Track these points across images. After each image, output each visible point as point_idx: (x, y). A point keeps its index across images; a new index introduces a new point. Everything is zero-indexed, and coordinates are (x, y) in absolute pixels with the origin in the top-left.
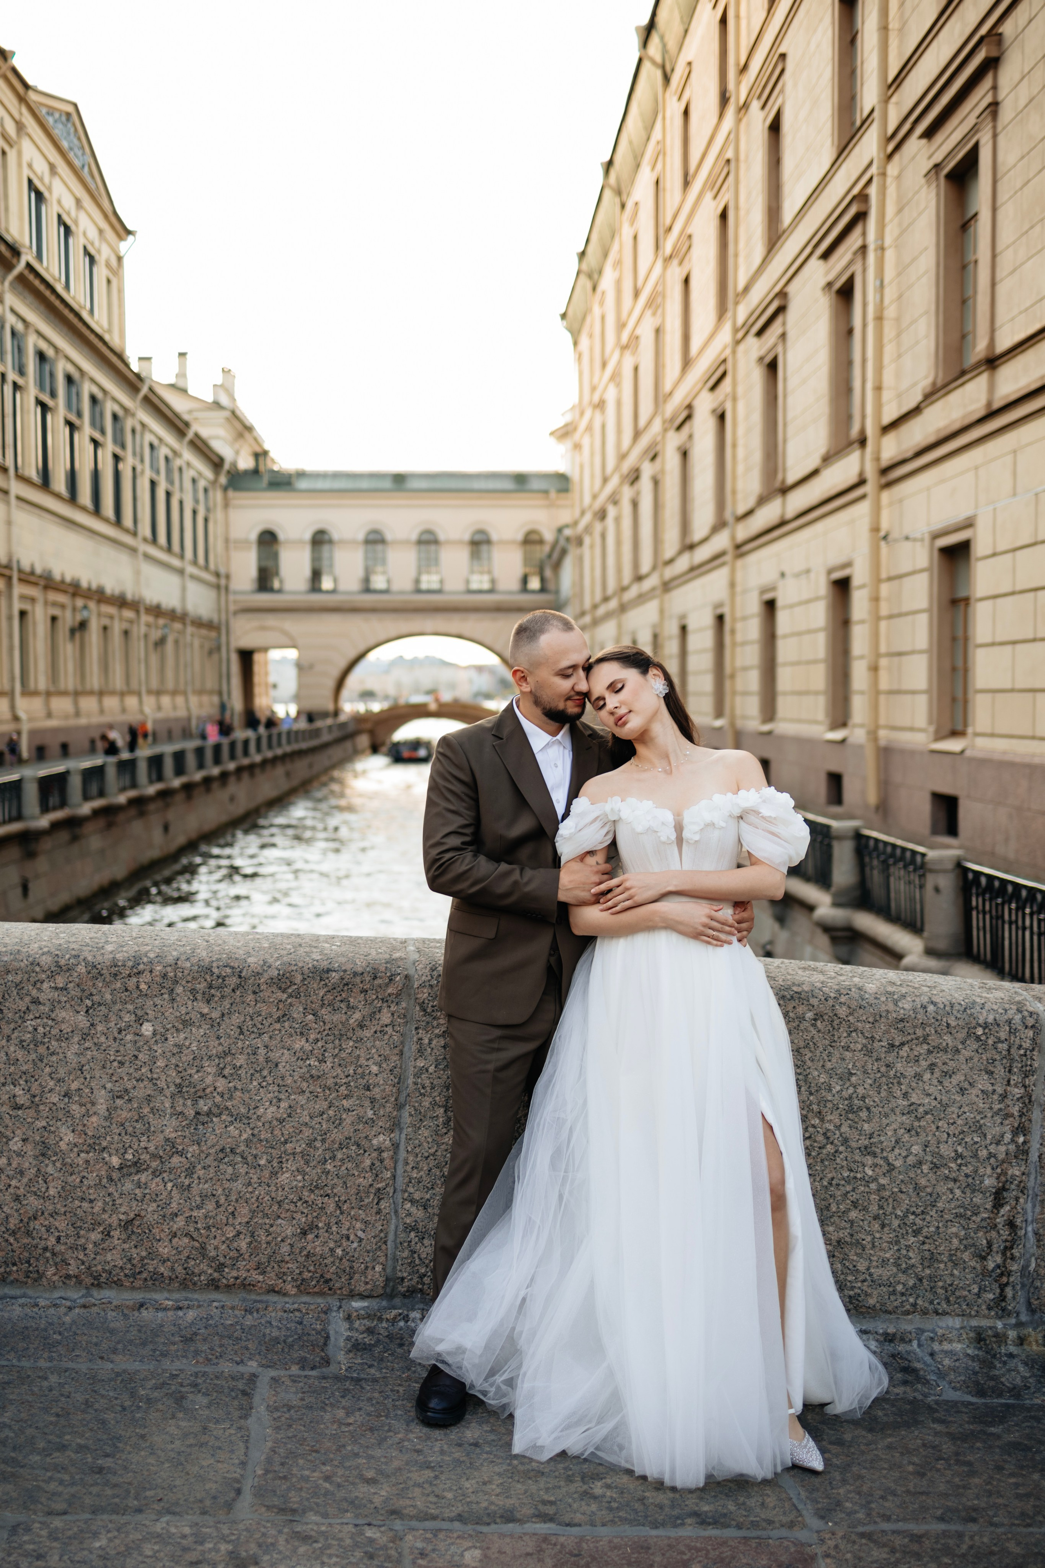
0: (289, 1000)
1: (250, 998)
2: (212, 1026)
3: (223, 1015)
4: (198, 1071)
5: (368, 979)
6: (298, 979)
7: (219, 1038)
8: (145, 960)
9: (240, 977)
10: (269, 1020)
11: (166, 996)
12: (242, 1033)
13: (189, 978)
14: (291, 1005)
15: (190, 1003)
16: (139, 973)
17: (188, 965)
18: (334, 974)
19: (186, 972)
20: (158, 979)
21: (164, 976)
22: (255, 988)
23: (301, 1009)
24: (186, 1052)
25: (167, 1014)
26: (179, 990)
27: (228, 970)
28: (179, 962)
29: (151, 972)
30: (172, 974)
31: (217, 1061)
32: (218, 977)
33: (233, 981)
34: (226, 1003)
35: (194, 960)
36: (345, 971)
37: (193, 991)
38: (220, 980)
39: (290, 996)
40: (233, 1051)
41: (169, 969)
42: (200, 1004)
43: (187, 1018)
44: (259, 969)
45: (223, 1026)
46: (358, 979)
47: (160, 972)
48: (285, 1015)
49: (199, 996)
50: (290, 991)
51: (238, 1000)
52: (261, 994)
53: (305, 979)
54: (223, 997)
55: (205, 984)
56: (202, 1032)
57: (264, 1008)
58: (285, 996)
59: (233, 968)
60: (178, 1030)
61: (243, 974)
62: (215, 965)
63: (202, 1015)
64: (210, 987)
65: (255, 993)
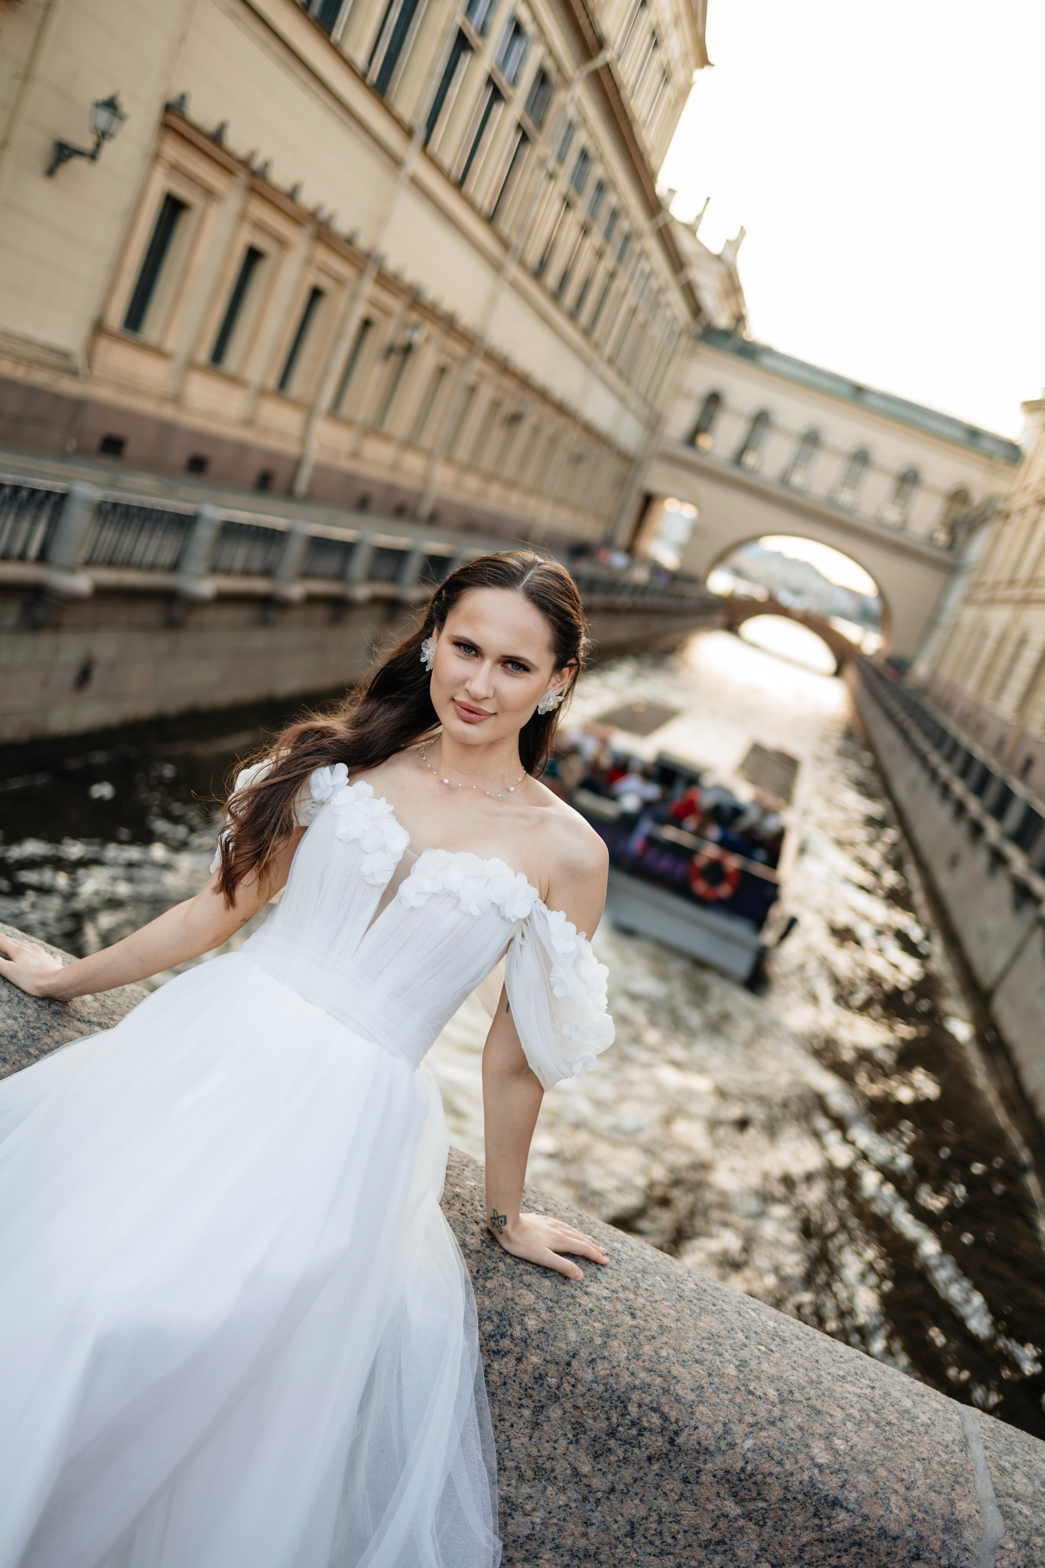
0: (741, 1522)
1: (673, 1485)
2: (585, 1499)
3: (612, 1490)
4: (526, 1560)
5: (902, 1553)
6: (776, 1493)
7: (587, 1523)
8: (517, 1331)
9: (672, 1442)
10: (691, 1538)
11: (527, 1413)
12: (631, 1534)
13: (581, 1402)
14: (741, 1529)
15: (563, 1442)
16: (497, 1353)
17: (589, 1376)
18: (843, 1515)
19: (580, 1389)
20: (526, 1379)
21: (539, 1378)
22: (691, 1474)
23: (755, 1546)
24: (519, 1517)
25: (515, 1443)
26: (554, 1412)
27: (656, 1419)
28: (575, 1363)
29: (519, 1360)
30: (553, 1381)
31: (567, 1559)
32: (633, 1424)
33: (658, 1443)
34: (627, 1474)
35: (602, 1369)
36: (865, 1518)
37: (578, 1427)
38: (634, 1432)
39: (748, 1517)
40: (602, 1557)
41: (552, 1369)
42: (583, 1457)
43: (548, 1465)
44: (712, 1444)
45: (605, 1508)
46: (884, 1545)
47: (536, 1368)
48: (721, 1542)
49: (584, 1440)
50: (751, 1506)
51: (650, 1477)
52: (695, 1487)
53: (785, 1500)
54: (626, 1460)
55: (604, 1425)
56: (562, 1500)
57: (689, 1514)
58: (738, 1511)
59: (665, 1418)
60: (521, 1476)
61: (680, 1440)
62: (635, 1396)
63: (576, 1473)
64: (612, 1433)
65: (685, 1480)
